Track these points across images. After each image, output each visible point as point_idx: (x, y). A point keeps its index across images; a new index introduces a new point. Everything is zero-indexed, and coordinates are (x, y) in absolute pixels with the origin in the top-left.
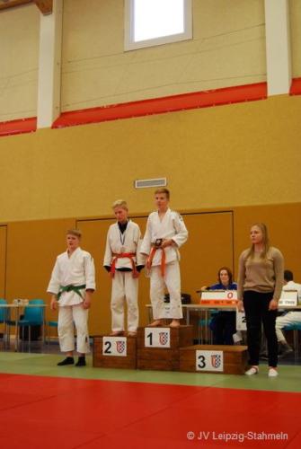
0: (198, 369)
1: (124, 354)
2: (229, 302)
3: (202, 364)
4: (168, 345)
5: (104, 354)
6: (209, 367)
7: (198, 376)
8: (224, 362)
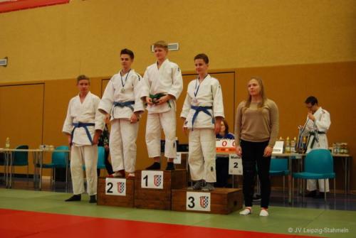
0: (188, 208)
1: (124, 194)
2: (223, 150)
3: (191, 205)
4: (161, 187)
5: (107, 194)
6: (198, 207)
7: (188, 215)
8: (211, 203)
